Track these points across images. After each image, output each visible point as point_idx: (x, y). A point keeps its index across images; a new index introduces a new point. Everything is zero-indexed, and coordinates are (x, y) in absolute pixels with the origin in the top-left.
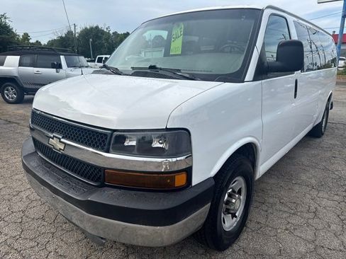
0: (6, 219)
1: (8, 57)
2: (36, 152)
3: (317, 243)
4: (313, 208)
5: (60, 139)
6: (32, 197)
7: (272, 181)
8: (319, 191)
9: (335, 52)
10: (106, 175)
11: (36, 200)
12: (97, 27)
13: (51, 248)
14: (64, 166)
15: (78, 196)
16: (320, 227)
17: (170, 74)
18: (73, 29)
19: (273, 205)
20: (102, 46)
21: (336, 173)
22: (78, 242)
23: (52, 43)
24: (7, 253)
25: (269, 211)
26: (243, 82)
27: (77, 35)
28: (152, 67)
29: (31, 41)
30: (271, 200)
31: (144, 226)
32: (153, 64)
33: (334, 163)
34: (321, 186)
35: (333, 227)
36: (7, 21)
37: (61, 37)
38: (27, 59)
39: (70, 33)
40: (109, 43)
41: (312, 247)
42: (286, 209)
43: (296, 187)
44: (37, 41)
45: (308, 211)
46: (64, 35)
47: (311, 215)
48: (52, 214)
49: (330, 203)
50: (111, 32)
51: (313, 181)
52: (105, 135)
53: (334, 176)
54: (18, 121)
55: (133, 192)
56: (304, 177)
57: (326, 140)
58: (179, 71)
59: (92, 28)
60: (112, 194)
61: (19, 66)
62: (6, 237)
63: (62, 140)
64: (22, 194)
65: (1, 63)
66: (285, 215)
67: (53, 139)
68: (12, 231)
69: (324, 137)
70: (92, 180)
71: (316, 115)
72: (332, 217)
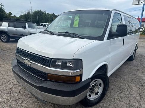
0: (4, 92)
1: (3, 23)
2: (18, 65)
3: (130, 104)
4: (129, 90)
5: (29, 61)
6: (14, 83)
7: (113, 79)
8: (131, 83)
9: (139, 25)
10: (48, 76)
11: (16, 84)
12: (41, 11)
13: (23, 104)
14: (30, 71)
15: (36, 84)
16: (132, 98)
17: (74, 36)
18: (30, 11)
19: (113, 88)
20: (42, 19)
21: (138, 76)
22: (34, 102)
23: (21, 17)
24: (5, 106)
25: (111, 91)
26: (103, 40)
27: (32, 14)
28: (67, 32)
29: (12, 16)
30: (112, 87)
31: (63, 97)
32: (67, 31)
33: (138, 72)
34: (132, 81)
35: (137, 98)
36: (2, 7)
37: (25, 14)
38: (12, 24)
39: (29, 13)
40: (45, 18)
41: (128, 106)
42: (118, 90)
43: (122, 81)
44: (15, 16)
45: (127, 92)
46: (26, 14)
47: (128, 93)
48: (23, 90)
49: (136, 88)
50: (46, 13)
51: (129, 79)
52: (48, 60)
53: (137, 77)
54: (7, 50)
55: (59, 83)
56: (125, 77)
57: (135, 62)
58: (78, 34)
59: (38, 11)
60: (50, 84)
61: (8, 27)
62: (4, 100)
63: (30, 61)
64: (10, 82)
65: (0, 25)
66: (118, 93)
67: (26, 60)
68: (6, 97)
69: (134, 61)
70: (42, 78)
71: (131, 52)
72: (136, 94)
